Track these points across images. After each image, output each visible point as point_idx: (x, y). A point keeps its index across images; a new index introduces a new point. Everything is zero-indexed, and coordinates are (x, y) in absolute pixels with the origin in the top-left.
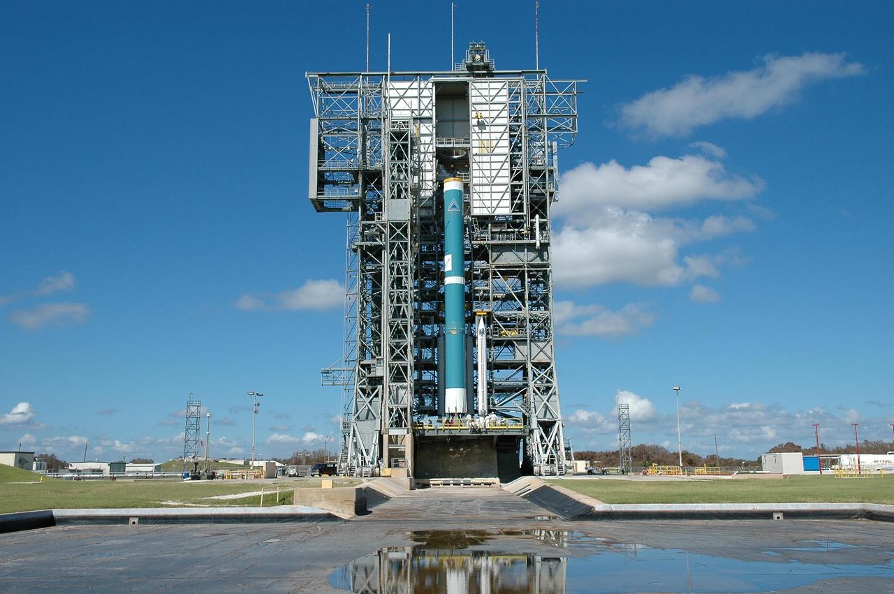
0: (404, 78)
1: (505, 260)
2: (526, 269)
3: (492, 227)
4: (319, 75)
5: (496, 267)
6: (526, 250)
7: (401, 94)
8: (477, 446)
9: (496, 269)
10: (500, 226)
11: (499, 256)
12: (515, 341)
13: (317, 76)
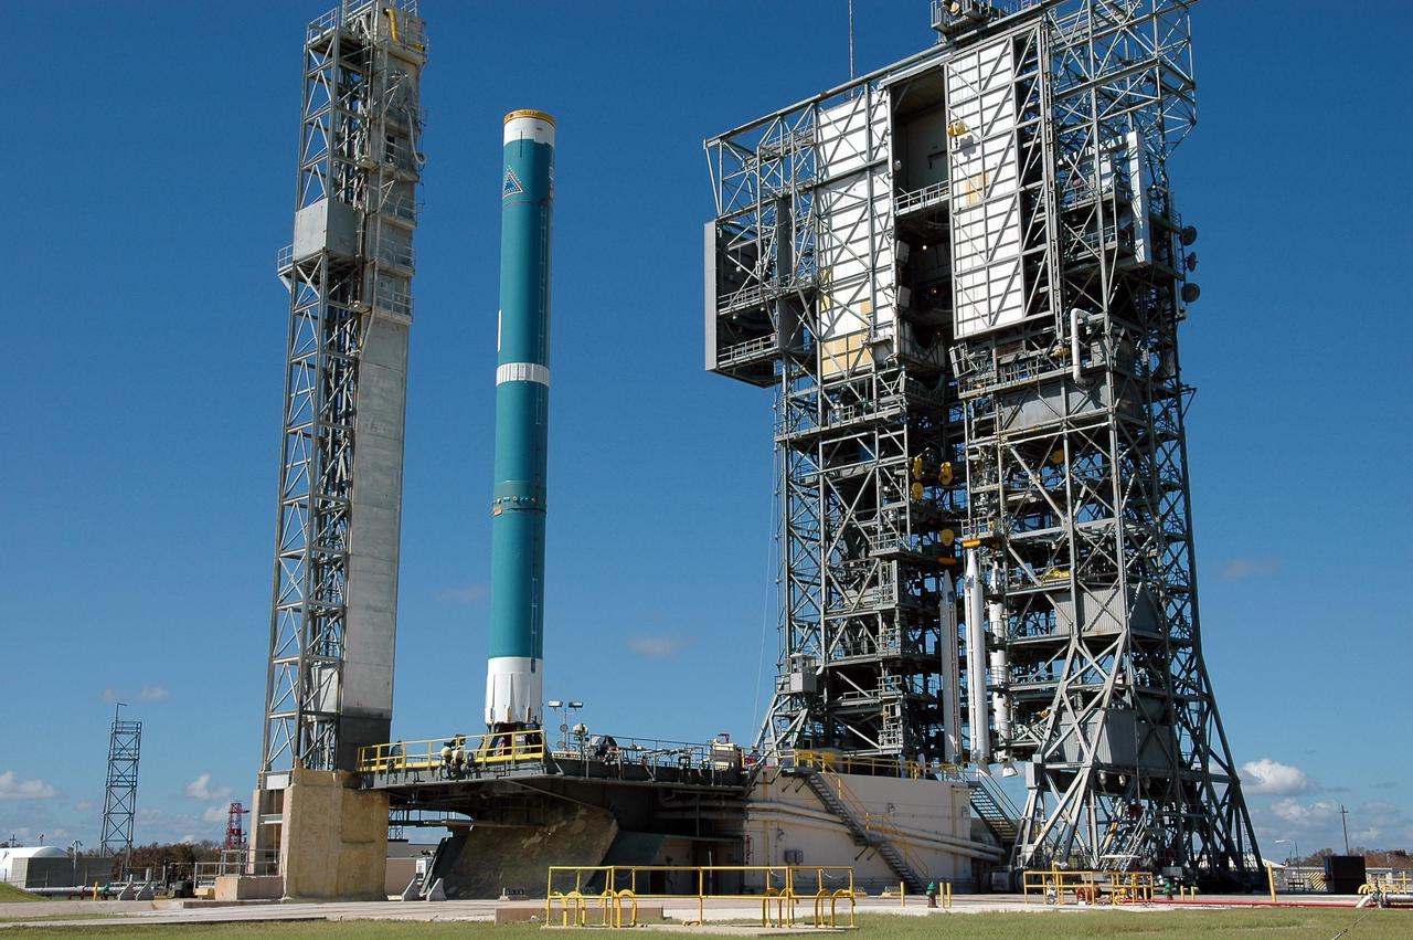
0: (842, 97)
1: (1028, 419)
2: (1065, 432)
3: (998, 354)
4: (721, 138)
5: (1010, 439)
6: (1063, 389)
7: (842, 129)
8: (583, 812)
9: (1008, 444)
10: (1013, 350)
11: (1015, 414)
12: (1049, 592)
13: (718, 141)
